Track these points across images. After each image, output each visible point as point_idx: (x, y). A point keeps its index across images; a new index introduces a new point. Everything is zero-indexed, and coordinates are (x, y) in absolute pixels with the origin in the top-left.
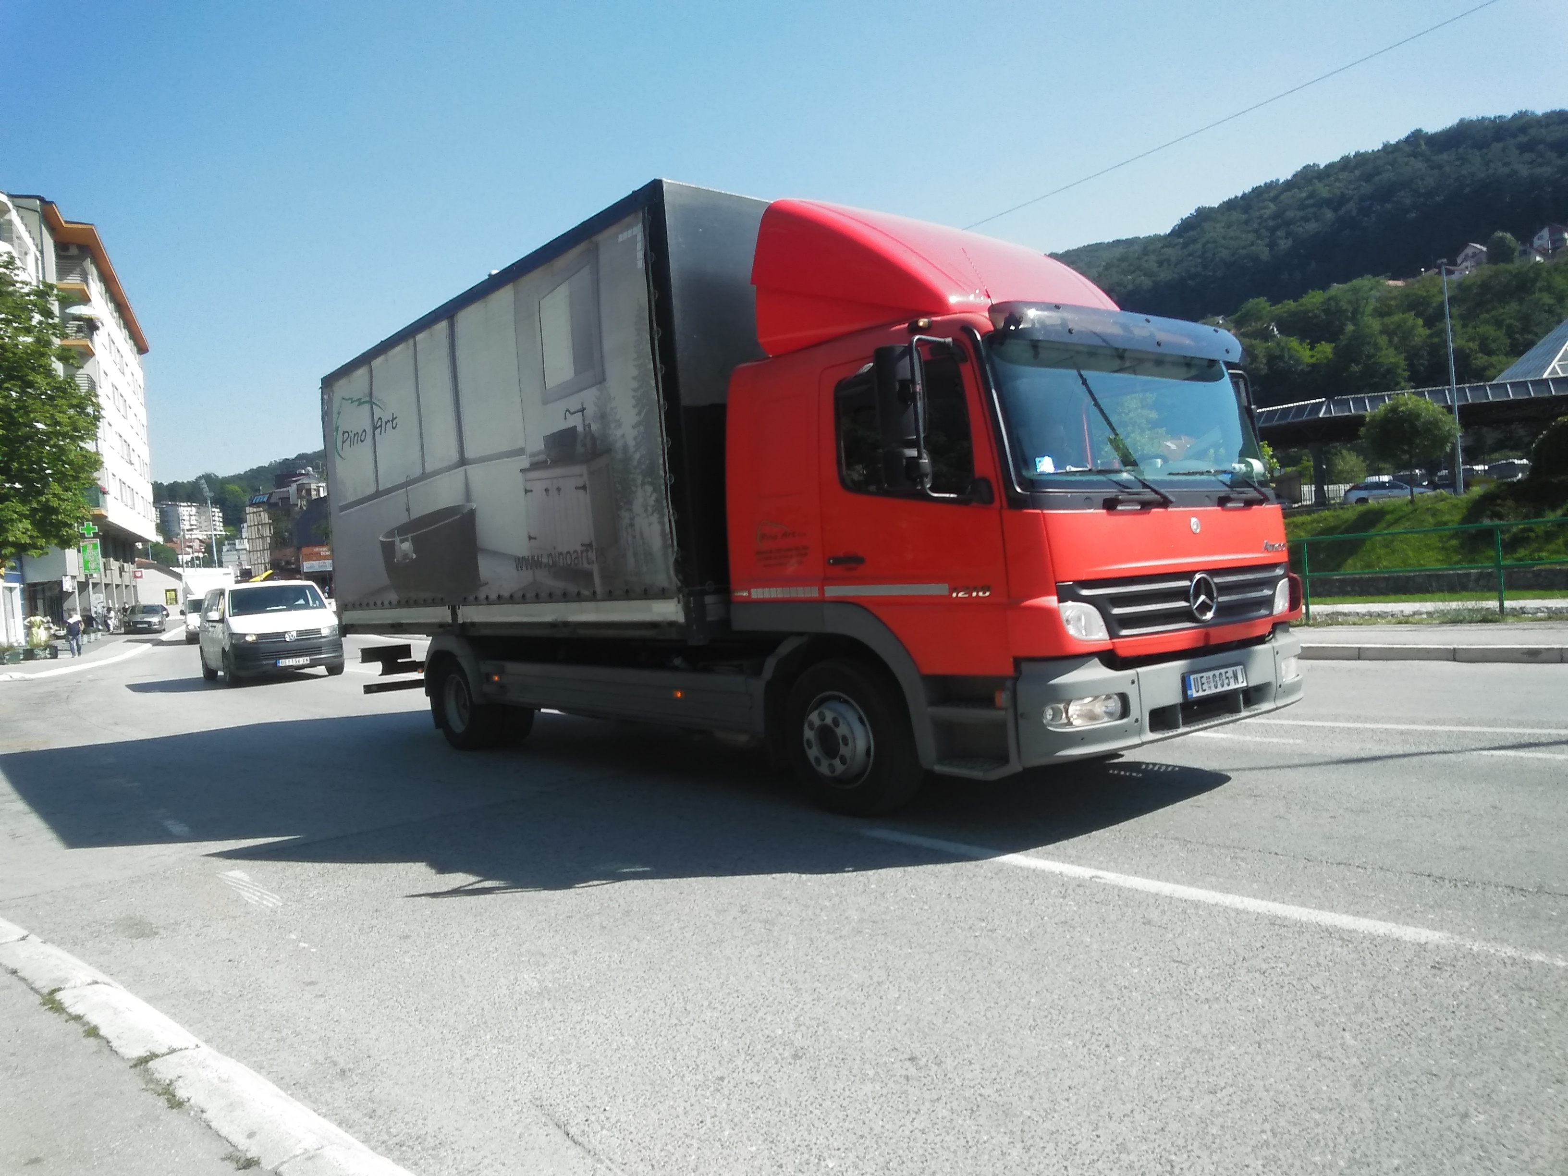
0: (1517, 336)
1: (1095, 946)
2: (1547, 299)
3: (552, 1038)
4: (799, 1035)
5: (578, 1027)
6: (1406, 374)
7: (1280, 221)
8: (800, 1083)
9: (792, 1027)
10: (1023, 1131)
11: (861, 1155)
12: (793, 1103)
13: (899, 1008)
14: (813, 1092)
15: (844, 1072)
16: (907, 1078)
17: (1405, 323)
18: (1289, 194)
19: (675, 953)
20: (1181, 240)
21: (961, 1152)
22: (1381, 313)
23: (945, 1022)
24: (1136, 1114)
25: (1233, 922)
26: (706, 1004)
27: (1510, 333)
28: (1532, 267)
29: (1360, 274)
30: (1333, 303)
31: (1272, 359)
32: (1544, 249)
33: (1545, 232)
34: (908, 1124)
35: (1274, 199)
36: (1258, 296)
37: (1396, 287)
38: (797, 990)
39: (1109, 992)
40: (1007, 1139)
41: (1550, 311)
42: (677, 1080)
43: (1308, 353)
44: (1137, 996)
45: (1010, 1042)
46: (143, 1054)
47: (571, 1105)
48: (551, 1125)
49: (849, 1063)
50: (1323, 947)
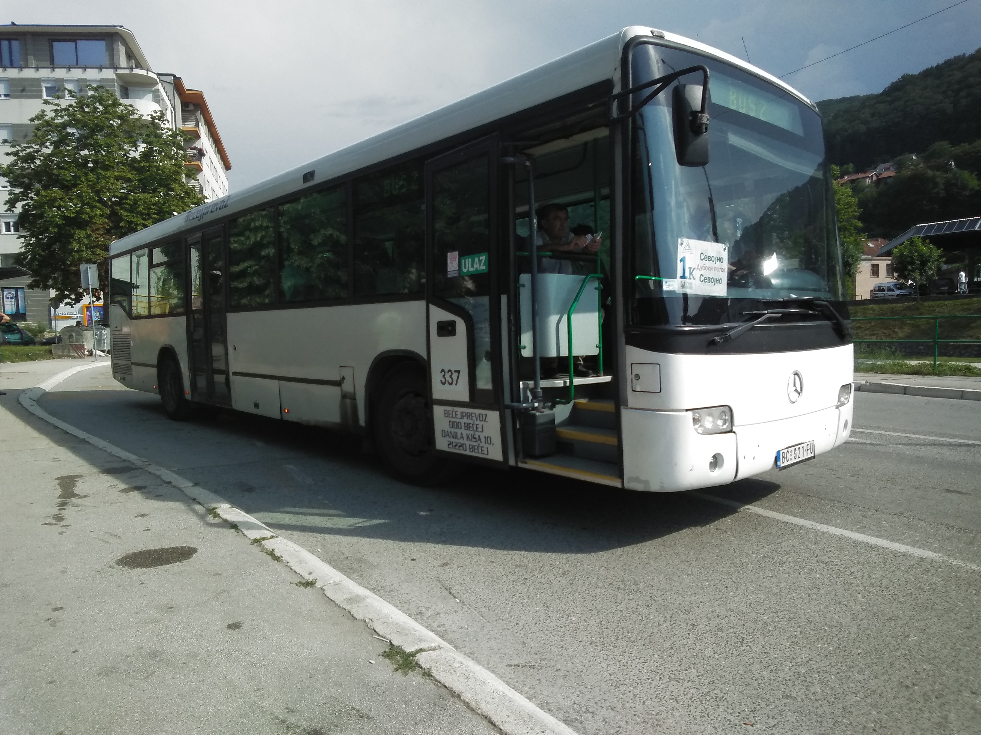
1: (736, 542)
4: (567, 565)
5: (458, 550)
7: (963, 85)
8: (564, 585)
9: (564, 561)
10: (671, 617)
11: (589, 617)
12: (560, 593)
13: (621, 559)
14: (570, 590)
15: (587, 583)
16: (618, 589)
18: (972, 65)
20: (889, 99)
21: (638, 622)
23: (644, 568)
24: (732, 618)
31: (949, 185)
34: (614, 607)
35: (960, 69)
36: (943, 140)
39: (736, 563)
40: (662, 619)
42: (504, 577)
43: (976, 182)
44: (751, 567)
45: (676, 580)
46: (258, 538)
47: (453, 582)
48: (443, 588)
49: (590, 579)
50: (865, 554)
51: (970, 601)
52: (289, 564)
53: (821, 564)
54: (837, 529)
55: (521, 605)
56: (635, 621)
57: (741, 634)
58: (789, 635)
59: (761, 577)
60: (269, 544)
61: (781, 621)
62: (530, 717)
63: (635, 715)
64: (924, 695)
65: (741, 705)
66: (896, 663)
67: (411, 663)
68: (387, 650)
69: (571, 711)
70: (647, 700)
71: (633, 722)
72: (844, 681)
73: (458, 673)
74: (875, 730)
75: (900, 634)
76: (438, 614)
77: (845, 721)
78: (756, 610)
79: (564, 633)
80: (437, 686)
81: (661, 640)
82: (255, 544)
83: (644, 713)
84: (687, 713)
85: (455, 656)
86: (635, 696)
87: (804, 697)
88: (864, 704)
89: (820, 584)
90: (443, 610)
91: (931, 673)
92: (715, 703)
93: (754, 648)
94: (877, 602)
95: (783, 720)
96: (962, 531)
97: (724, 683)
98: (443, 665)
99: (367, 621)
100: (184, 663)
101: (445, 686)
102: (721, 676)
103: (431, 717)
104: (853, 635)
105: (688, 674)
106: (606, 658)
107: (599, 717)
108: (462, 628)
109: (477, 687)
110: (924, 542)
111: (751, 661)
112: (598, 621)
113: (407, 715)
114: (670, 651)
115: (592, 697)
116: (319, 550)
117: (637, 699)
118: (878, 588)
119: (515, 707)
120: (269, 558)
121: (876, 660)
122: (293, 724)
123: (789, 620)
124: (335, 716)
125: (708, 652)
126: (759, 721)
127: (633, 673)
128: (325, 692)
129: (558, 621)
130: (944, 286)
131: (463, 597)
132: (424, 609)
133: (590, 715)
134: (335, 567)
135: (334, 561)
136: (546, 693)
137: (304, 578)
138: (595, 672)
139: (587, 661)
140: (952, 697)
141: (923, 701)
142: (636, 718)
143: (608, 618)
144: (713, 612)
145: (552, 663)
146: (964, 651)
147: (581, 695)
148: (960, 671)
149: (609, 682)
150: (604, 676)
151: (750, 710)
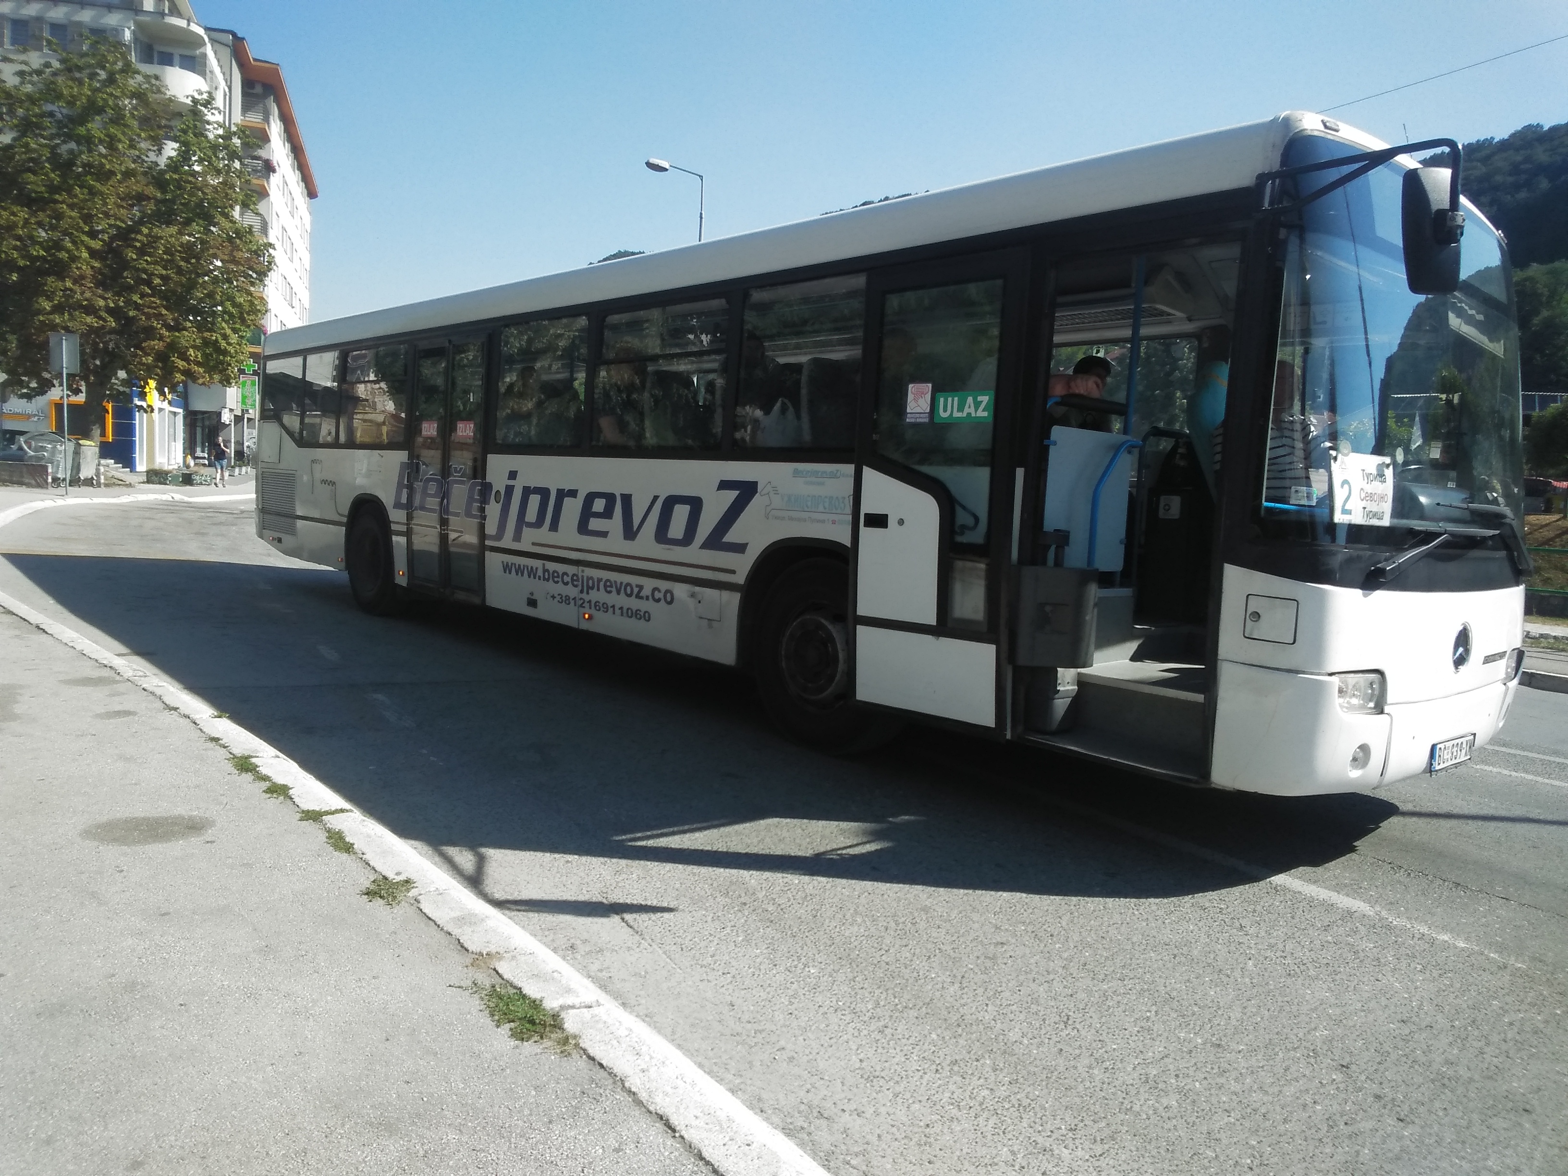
18: (1504, 155)
30: (1530, 286)
35: (1486, 160)
46: (318, 811)
51: (1412, 980)
52: (364, 856)
55: (733, 944)
56: (907, 980)
57: (1066, 1011)
58: (1137, 1016)
60: (333, 823)
61: (1129, 993)
62: (731, 1121)
63: (893, 1126)
64: (1327, 1119)
65: (1055, 1120)
66: (1293, 1069)
69: (796, 1114)
70: (914, 1102)
71: (889, 1137)
72: (1213, 1091)
73: (624, 1046)
74: (1251, 1169)
75: (1303, 1025)
76: (601, 951)
77: (1210, 1154)
79: (796, 992)
80: (588, 1064)
81: (945, 1012)
82: (311, 820)
83: (908, 1123)
84: (972, 1128)
85: (621, 1019)
86: (896, 1095)
87: (1151, 1112)
88: (1239, 1128)
90: (609, 945)
91: (1342, 1086)
92: (1017, 1114)
93: (1083, 1033)
94: (1275, 974)
95: (1116, 1147)
96: (1412, 875)
97: (1033, 1084)
98: (601, 1031)
99: (485, 955)
100: (181, 1005)
101: (602, 1066)
102: (1029, 1073)
103: (575, 1113)
105: (979, 1067)
106: (856, 1034)
107: (838, 1127)
108: (636, 975)
109: (652, 1069)
110: (1356, 885)
111: (1077, 1052)
112: (850, 976)
113: (537, 1107)
114: (955, 1029)
115: (830, 1094)
117: (899, 1100)
118: (1279, 954)
119: (708, 1104)
120: (333, 844)
121: (1264, 1063)
125: (1014, 1035)
126: (1080, 1146)
127: (896, 1060)
128: (408, 1064)
129: (788, 973)
131: (642, 927)
132: (578, 942)
133: (823, 1123)
136: (758, 1084)
138: (837, 1055)
139: (827, 1038)
140: (1369, 1124)
141: (1326, 1129)
142: (894, 1130)
143: (866, 973)
144: (1026, 973)
145: (773, 1038)
146: (1393, 1056)
147: (813, 1090)
148: (1383, 1086)
149: (857, 1071)
150: (851, 1063)
151: (1069, 1127)
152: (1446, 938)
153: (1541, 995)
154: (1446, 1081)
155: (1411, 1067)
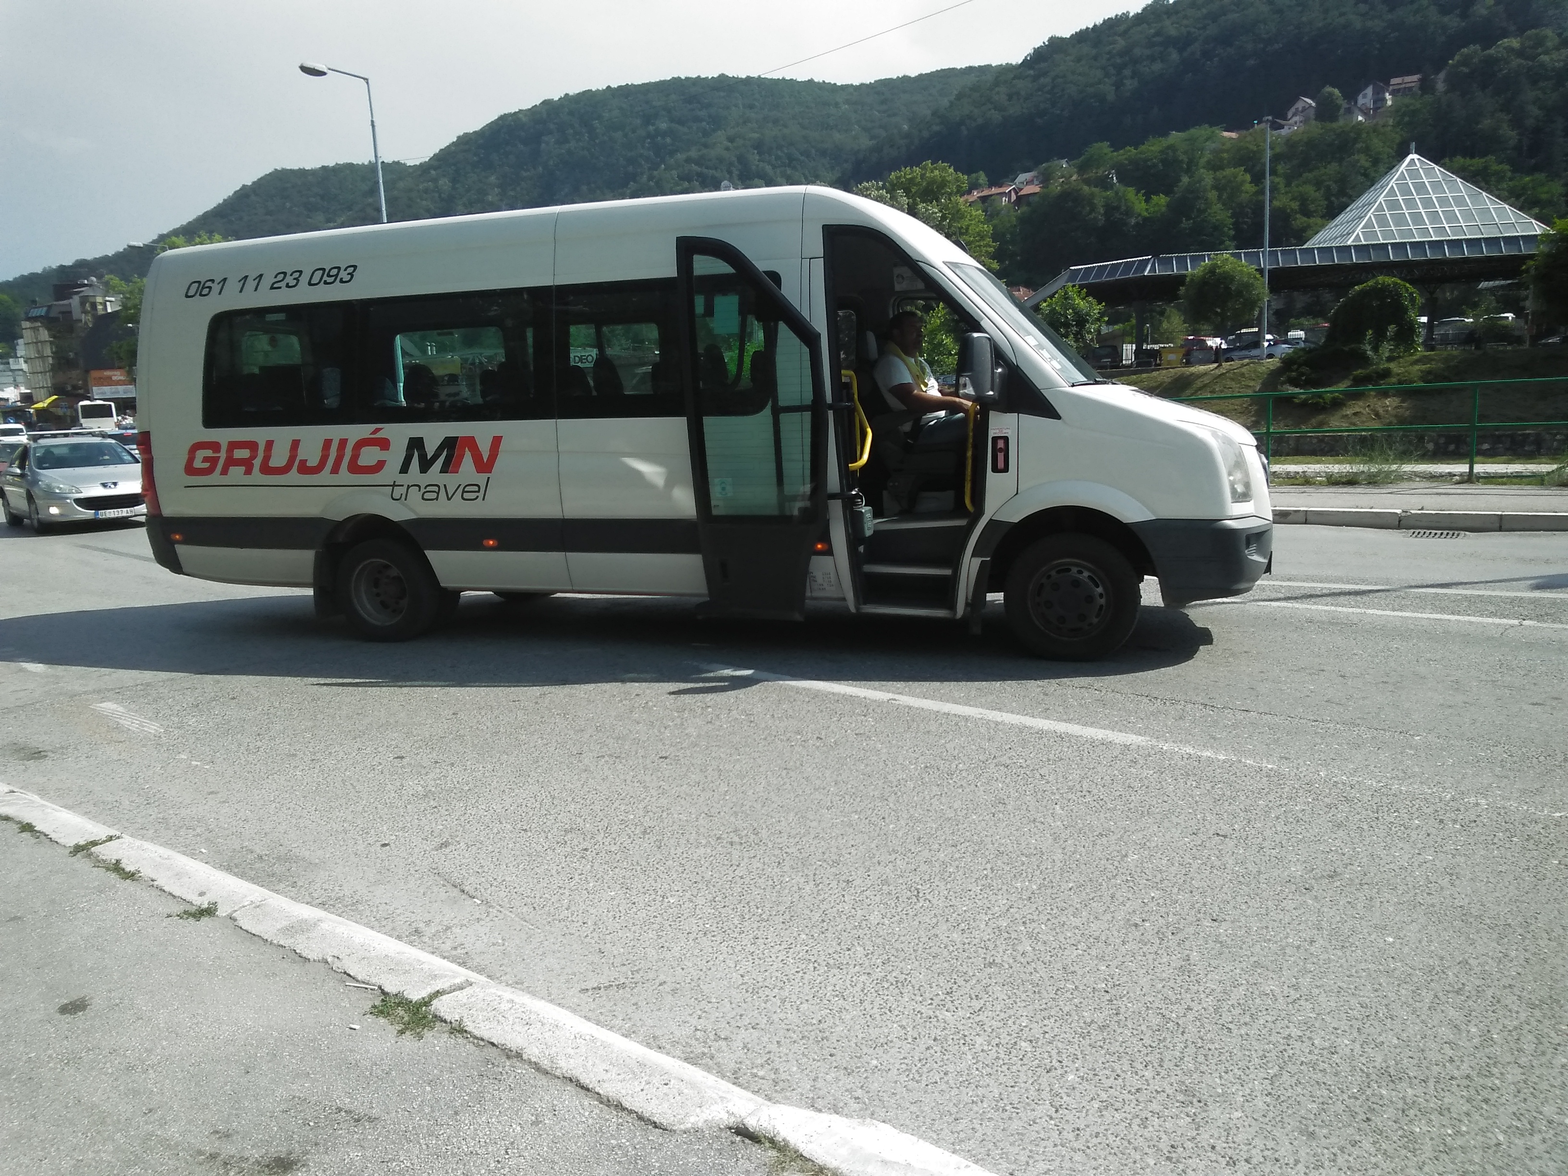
0: (1333, 198)
1: (885, 750)
2: (1364, 161)
3: (441, 827)
4: (647, 818)
5: (462, 819)
6: (1232, 233)
7: (1127, 58)
8: (648, 850)
9: (641, 813)
10: (815, 875)
11: (695, 894)
12: (643, 863)
13: (727, 798)
14: (659, 856)
15: (683, 841)
16: (732, 844)
17: (1235, 177)
18: (1139, 29)
19: (540, 764)
20: (1031, 72)
21: (768, 889)
22: (1215, 166)
23: (763, 806)
24: (898, 862)
25: (992, 731)
26: (570, 799)
27: (1327, 196)
28: (1353, 126)
29: (1197, 123)
30: (1171, 153)
31: (1110, 209)
32: (1367, 109)
33: (1369, 91)
34: (731, 873)
35: (1125, 33)
36: (1102, 141)
37: (1231, 139)
38: (645, 787)
39: (891, 782)
40: (803, 880)
41: (1366, 175)
42: (549, 852)
43: (1143, 205)
44: (910, 784)
45: (812, 818)
46: (82, 843)
47: (463, 872)
48: (449, 886)
49: (687, 836)
50: (1054, 748)
51: (1191, 796)
52: (155, 883)
53: (1002, 768)
54: (1014, 716)
55: (585, 892)
56: (765, 889)
57: (914, 885)
58: (977, 876)
59: (928, 797)
60: (108, 852)
61: (964, 857)
62: (641, 1065)
63: (788, 1030)
64: (1157, 933)
65: (931, 988)
66: (1118, 895)
67: (425, 1017)
68: (378, 1003)
69: (693, 1042)
70: (801, 1003)
71: (788, 1041)
72: (1058, 930)
73: (511, 1019)
74: (1107, 992)
75: (1116, 853)
76: (448, 928)
77: (1070, 986)
78: (927, 846)
79: (662, 926)
80: (478, 1046)
81: (807, 912)
82: (79, 855)
83: (801, 1024)
84: (861, 1014)
85: (499, 993)
86: (783, 1001)
87: (1011, 961)
88: (1088, 957)
89: (1005, 797)
90: (455, 921)
91: (1161, 901)
92: (897, 991)
93: (934, 901)
94: (1080, 813)
95: (991, 999)
96: (1168, 703)
97: (904, 960)
98: (482, 1010)
99: (329, 960)
101: (493, 1044)
102: (897, 950)
103: (480, 1097)
104: (1059, 864)
105: (852, 956)
106: (731, 952)
107: (738, 1044)
108: (494, 944)
109: (547, 1035)
110: (1125, 722)
111: (934, 920)
112: (710, 897)
113: (437, 1101)
114: (822, 925)
115: (721, 1014)
116: (204, 851)
117: (787, 1004)
119: (614, 1055)
120: (113, 876)
121: (1093, 895)
122: (233, 1157)
123: (974, 854)
124: (308, 1128)
125: (874, 918)
126: (959, 1006)
127: (775, 967)
128: (280, 1092)
129: (649, 908)
130: (1106, 357)
131: (486, 895)
132: (422, 925)
133: (723, 1043)
134: (242, 875)
135: (236, 866)
136: (650, 1022)
137: (191, 903)
138: (718, 976)
139: (704, 962)
140: (1191, 930)
141: (1158, 942)
142: (791, 1034)
143: (724, 891)
144: (871, 858)
145: (651, 975)
146: (1195, 866)
147: (704, 1014)
148: (1194, 893)
149: (741, 987)
150: (733, 980)
151: (945, 992)
152: (1209, 754)
153: (1294, 788)
154: (1242, 879)
155: (1211, 872)
